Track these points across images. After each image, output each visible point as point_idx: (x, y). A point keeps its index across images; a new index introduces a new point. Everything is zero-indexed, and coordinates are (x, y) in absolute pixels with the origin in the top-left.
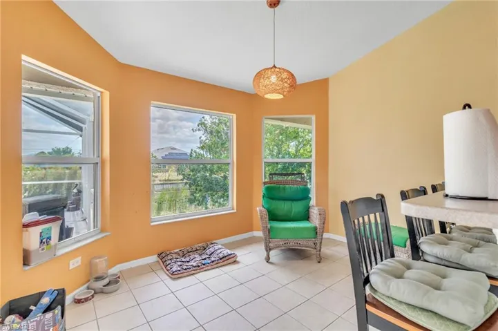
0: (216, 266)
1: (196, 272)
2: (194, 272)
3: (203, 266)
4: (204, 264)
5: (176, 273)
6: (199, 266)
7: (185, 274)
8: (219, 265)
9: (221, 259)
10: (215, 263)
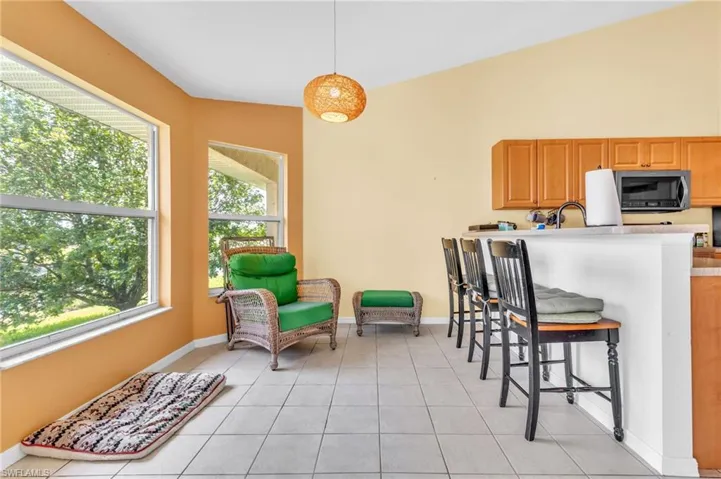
0: (204, 404)
1: (178, 427)
2: (175, 429)
3: (183, 413)
4: (184, 409)
5: (143, 446)
6: (176, 416)
7: (162, 440)
8: (209, 399)
9: (205, 390)
10: (199, 400)
